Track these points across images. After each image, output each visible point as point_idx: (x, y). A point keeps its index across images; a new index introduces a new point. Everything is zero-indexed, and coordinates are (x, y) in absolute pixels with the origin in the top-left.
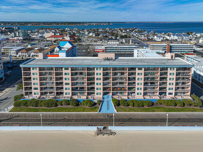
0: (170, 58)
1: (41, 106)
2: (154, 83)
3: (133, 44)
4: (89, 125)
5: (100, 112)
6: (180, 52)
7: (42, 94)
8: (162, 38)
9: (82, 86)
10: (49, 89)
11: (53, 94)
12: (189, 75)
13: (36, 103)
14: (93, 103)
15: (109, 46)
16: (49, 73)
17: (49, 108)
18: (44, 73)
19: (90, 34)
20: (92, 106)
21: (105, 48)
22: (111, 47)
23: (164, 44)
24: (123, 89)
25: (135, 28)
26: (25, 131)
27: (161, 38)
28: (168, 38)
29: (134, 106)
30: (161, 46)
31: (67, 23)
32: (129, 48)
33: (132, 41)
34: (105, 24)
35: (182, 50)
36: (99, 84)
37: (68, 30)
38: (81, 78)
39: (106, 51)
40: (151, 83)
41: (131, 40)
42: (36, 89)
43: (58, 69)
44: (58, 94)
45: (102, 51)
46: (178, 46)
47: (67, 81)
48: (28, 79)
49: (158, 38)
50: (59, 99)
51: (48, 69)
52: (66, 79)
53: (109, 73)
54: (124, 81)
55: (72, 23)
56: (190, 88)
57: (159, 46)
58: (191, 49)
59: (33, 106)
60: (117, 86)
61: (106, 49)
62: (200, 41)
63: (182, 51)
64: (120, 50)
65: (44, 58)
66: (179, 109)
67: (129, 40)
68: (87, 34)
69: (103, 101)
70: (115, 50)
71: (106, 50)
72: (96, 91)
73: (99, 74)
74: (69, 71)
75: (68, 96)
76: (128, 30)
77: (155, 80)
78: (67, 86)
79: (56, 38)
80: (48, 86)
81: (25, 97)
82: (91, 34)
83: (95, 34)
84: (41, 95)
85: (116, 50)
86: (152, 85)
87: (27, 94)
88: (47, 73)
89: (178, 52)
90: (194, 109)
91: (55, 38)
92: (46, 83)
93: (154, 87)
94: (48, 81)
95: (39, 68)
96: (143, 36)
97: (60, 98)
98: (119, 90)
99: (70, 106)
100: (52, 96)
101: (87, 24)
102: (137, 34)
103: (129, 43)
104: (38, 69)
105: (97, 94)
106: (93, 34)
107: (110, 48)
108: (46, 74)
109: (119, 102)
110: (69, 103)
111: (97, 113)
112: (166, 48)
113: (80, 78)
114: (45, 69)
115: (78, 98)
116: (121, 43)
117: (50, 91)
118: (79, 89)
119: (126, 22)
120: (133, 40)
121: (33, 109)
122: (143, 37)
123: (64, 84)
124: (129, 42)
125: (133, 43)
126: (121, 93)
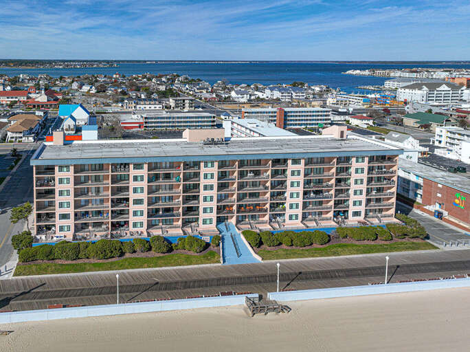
0: (337, 136)
1: (88, 258)
2: (321, 192)
3: (193, 109)
4: (223, 294)
5: (226, 263)
6: (304, 124)
7: (78, 228)
8: (248, 95)
9: (168, 205)
10: (93, 216)
11: (104, 226)
12: (392, 173)
13: (75, 252)
14: (204, 244)
15: (152, 115)
16: (94, 179)
17: (107, 261)
18: (83, 179)
19: (84, 87)
20: (204, 250)
21: (146, 118)
22: (157, 116)
23: (270, 108)
24: (258, 207)
25: (175, 74)
26: (84, 318)
27: (245, 95)
28: (260, 94)
29: (292, 245)
30: (264, 112)
31: (11, 61)
32: (196, 117)
33: (189, 103)
34: (101, 66)
35: (307, 120)
36: (208, 199)
37: (26, 79)
38: (168, 187)
39: (147, 125)
40: (316, 192)
41: (187, 101)
42: (64, 216)
43: (116, 168)
44: (115, 226)
45: (138, 125)
46: (300, 112)
47: (138, 196)
48: (42, 193)
49: (240, 96)
50: (121, 238)
51: (94, 167)
52: (135, 190)
53: (227, 174)
54: (261, 190)
55: (26, 64)
56: (393, 200)
57: (261, 112)
58: (325, 118)
59: (67, 258)
60: (245, 201)
61: (147, 121)
62: (328, 102)
63: (309, 122)
64: (178, 122)
65: (64, 144)
66: (385, 247)
67: (184, 101)
68: (76, 88)
69: (223, 239)
70: (167, 122)
71: (146, 123)
72: (202, 216)
73: (209, 176)
74: (144, 172)
75: (139, 229)
76: (163, 79)
77: (324, 184)
78: (138, 207)
79: (12, 98)
80: (92, 208)
81: (38, 237)
82: (86, 88)
83: (96, 88)
84: (75, 231)
85: (170, 122)
86: (318, 196)
87: (40, 230)
88: (90, 178)
89: (299, 124)
90: (413, 243)
91: (8, 98)
92: (87, 202)
93: (322, 201)
94: (92, 196)
95: (75, 165)
96: (204, 91)
97: (121, 236)
98: (250, 211)
99: (153, 253)
100: (101, 231)
101: (60, 65)
102: (187, 86)
103: (184, 108)
104: (72, 168)
105: (205, 222)
106: (91, 88)
107: (155, 118)
108: (87, 179)
109: (261, 238)
110: (150, 245)
111: (220, 264)
112: (275, 116)
113: (163, 187)
114: (87, 167)
115: (163, 234)
116: (167, 107)
117: (95, 220)
118: (161, 212)
119: (145, 61)
120: (192, 100)
121: (68, 265)
122: (205, 94)
123: (131, 202)
124: (184, 105)
125: (192, 107)
126: (253, 217)
